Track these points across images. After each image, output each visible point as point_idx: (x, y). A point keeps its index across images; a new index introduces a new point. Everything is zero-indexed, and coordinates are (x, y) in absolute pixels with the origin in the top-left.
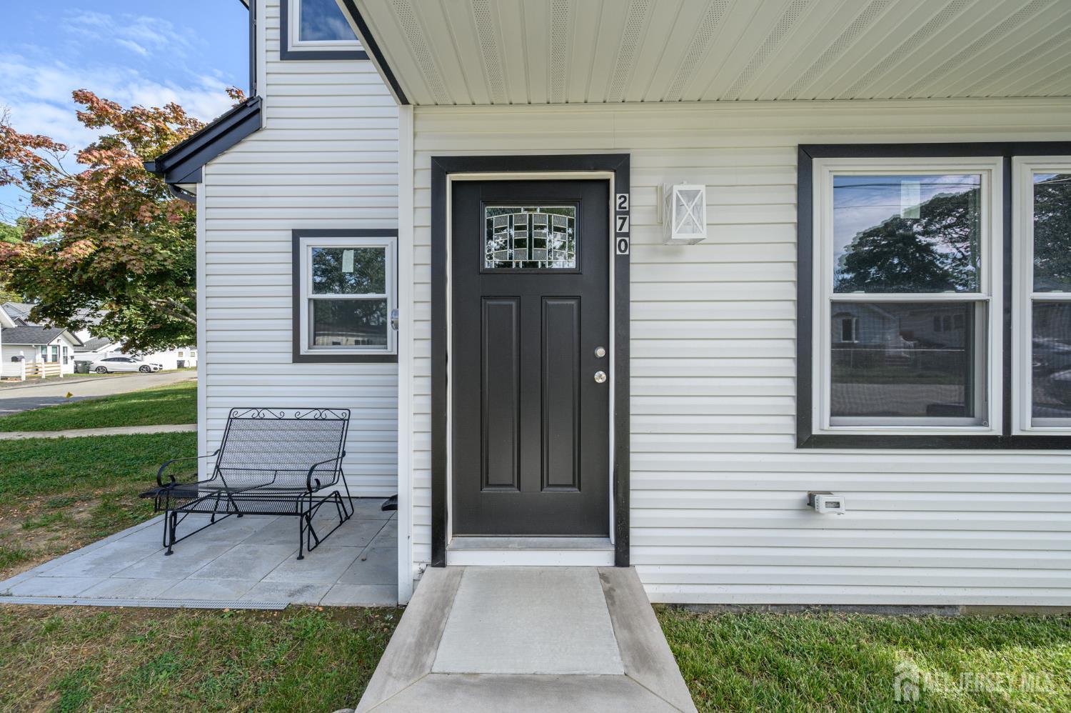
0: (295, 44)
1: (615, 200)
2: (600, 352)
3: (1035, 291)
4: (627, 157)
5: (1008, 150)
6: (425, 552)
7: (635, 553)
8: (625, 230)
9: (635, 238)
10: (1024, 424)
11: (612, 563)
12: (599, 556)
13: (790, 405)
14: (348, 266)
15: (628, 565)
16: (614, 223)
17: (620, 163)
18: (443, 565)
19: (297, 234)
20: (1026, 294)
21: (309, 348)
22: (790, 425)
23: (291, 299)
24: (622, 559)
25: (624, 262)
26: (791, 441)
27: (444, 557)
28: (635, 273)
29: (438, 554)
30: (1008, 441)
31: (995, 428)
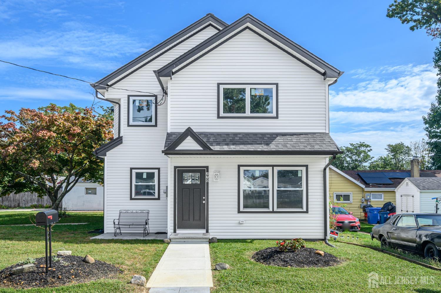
0: (131, 123)
1: (206, 173)
2: (204, 198)
3: (278, 188)
4: (208, 166)
5: (273, 166)
6: (173, 231)
7: (209, 231)
8: (208, 178)
9: (209, 179)
10: (275, 209)
11: (205, 232)
12: (204, 231)
13: (237, 206)
14: (145, 176)
15: (208, 232)
16: (206, 177)
17: (207, 167)
18: (176, 233)
19: (131, 169)
20: (276, 188)
21: (135, 196)
22: (237, 210)
23: (130, 185)
24: (207, 232)
25: (208, 183)
26: (237, 212)
27: (176, 231)
28: (209, 185)
29: (175, 231)
30: (273, 212)
31: (271, 210)
